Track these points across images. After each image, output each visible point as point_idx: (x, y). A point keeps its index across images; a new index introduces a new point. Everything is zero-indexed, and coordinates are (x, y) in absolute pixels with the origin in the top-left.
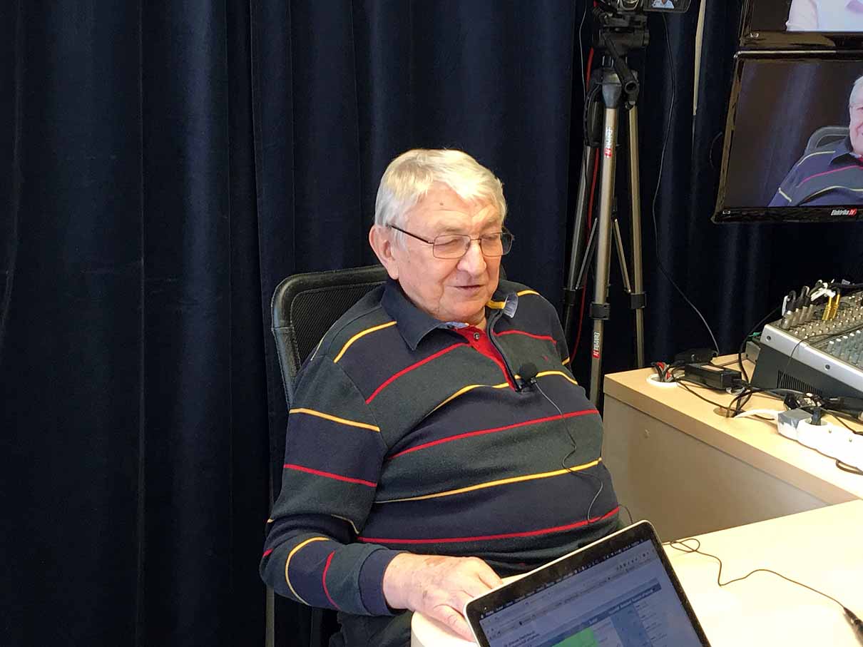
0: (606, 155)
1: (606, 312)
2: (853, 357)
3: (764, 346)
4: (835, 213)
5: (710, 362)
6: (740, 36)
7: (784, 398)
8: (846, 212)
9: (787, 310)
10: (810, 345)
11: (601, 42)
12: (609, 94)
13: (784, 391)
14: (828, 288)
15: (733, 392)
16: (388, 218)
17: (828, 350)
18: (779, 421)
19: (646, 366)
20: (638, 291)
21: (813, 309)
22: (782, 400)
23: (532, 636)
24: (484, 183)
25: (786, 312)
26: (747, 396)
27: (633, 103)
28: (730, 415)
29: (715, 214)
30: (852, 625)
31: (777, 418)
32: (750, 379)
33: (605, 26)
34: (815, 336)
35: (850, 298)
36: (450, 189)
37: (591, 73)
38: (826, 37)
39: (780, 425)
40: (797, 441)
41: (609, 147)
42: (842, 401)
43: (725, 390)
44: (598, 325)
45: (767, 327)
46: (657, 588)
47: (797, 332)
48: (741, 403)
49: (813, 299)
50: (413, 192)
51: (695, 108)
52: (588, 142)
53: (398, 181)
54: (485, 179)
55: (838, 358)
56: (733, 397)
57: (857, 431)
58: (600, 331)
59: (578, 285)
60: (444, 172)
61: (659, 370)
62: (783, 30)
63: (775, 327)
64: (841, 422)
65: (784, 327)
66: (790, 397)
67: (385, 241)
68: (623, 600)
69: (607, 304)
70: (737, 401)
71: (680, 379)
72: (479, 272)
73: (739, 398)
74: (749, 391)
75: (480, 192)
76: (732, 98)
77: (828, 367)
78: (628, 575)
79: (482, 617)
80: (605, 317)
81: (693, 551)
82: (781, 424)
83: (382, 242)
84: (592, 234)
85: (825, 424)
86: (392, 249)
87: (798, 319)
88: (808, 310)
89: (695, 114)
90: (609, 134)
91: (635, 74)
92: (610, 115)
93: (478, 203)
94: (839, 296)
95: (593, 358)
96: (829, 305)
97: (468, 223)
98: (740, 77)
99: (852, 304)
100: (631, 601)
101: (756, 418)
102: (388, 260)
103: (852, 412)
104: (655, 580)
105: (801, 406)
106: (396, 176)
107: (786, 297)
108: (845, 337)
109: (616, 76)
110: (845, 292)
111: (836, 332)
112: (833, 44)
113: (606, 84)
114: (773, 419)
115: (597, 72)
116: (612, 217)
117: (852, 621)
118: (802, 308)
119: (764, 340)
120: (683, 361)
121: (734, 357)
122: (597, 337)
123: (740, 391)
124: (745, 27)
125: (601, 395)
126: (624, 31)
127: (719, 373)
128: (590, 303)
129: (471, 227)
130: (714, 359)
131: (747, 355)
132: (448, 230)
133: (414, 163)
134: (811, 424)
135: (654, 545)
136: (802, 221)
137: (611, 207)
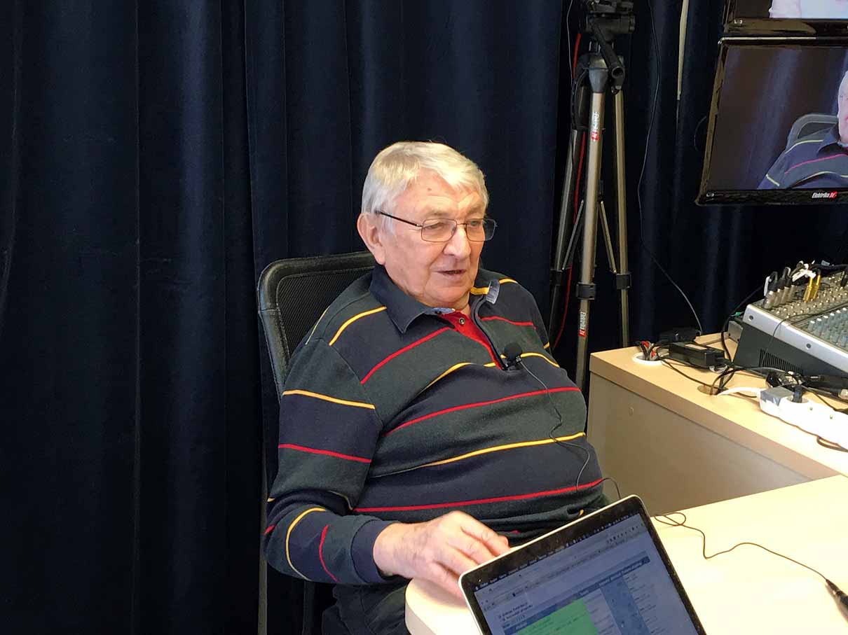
0: (593, 138)
1: (592, 292)
2: (833, 336)
3: (746, 326)
4: (816, 195)
5: (693, 341)
6: (724, 23)
7: (766, 376)
8: (826, 195)
9: (769, 290)
10: (792, 324)
11: (588, 29)
12: (595, 79)
13: (766, 370)
14: (809, 269)
15: (716, 370)
16: (377, 204)
17: (809, 329)
18: (761, 398)
19: (630, 345)
20: (623, 271)
21: (795, 289)
22: (764, 378)
23: (524, 607)
24: (469, 172)
25: (768, 292)
26: (730, 375)
27: (619, 88)
28: (714, 393)
29: (699, 196)
30: (834, 596)
31: (759, 395)
32: (732, 358)
33: (592, 12)
34: (797, 315)
35: (830, 279)
36: (438, 176)
37: (578, 59)
38: (807, 24)
39: (762, 403)
40: (778, 418)
41: (595, 131)
42: (823, 378)
43: (709, 369)
44: (584, 305)
45: (749, 306)
46: (645, 560)
47: (778, 312)
48: (724, 381)
49: (794, 280)
50: (401, 179)
51: (679, 93)
52: (575, 127)
53: (386, 170)
54: (470, 168)
55: (819, 337)
56: (716, 375)
57: (837, 408)
58: (586, 311)
59: (564, 266)
60: (431, 161)
61: (644, 349)
62: (767, 17)
63: (758, 307)
64: (822, 399)
65: (766, 307)
66: (772, 375)
67: (373, 227)
68: (613, 573)
69: (592, 284)
70: (720, 379)
71: (664, 358)
72: (464, 256)
73: (722, 377)
74: (731, 369)
75: (465, 180)
76: (716, 83)
77: (809, 346)
78: (618, 547)
79: (477, 588)
80: (591, 297)
81: (679, 525)
82: (763, 401)
83: (370, 229)
84: (579, 215)
85: (807, 401)
86: (380, 235)
87: (780, 299)
88: (789, 291)
89: (678, 99)
90: (596, 118)
91: (621, 60)
92: (597, 99)
93: (463, 189)
94: (819, 277)
95: (580, 338)
96: (810, 286)
97: (454, 208)
98: (724, 63)
99: (832, 284)
100: (621, 573)
101: (738, 396)
102: (375, 246)
103: (832, 390)
104: (644, 552)
105: (783, 384)
106: (385, 165)
107: (768, 278)
108: (826, 317)
109: (603, 61)
110: (825, 273)
111: (816, 312)
112: (813, 31)
113: (594, 69)
114: (755, 397)
115: (584, 57)
116: (599, 198)
117: (834, 593)
118: (784, 288)
119: (746, 319)
120: (667, 340)
121: (717, 336)
122: (584, 317)
123: (723, 369)
124: (729, 13)
125: (587, 373)
126: (611, 17)
127: (702, 352)
128: (577, 283)
129: (458, 211)
130: (697, 337)
131: (729, 335)
132: (435, 214)
133: (401, 153)
134: (793, 401)
135: (643, 519)
136: (784, 204)
137: (598, 189)
